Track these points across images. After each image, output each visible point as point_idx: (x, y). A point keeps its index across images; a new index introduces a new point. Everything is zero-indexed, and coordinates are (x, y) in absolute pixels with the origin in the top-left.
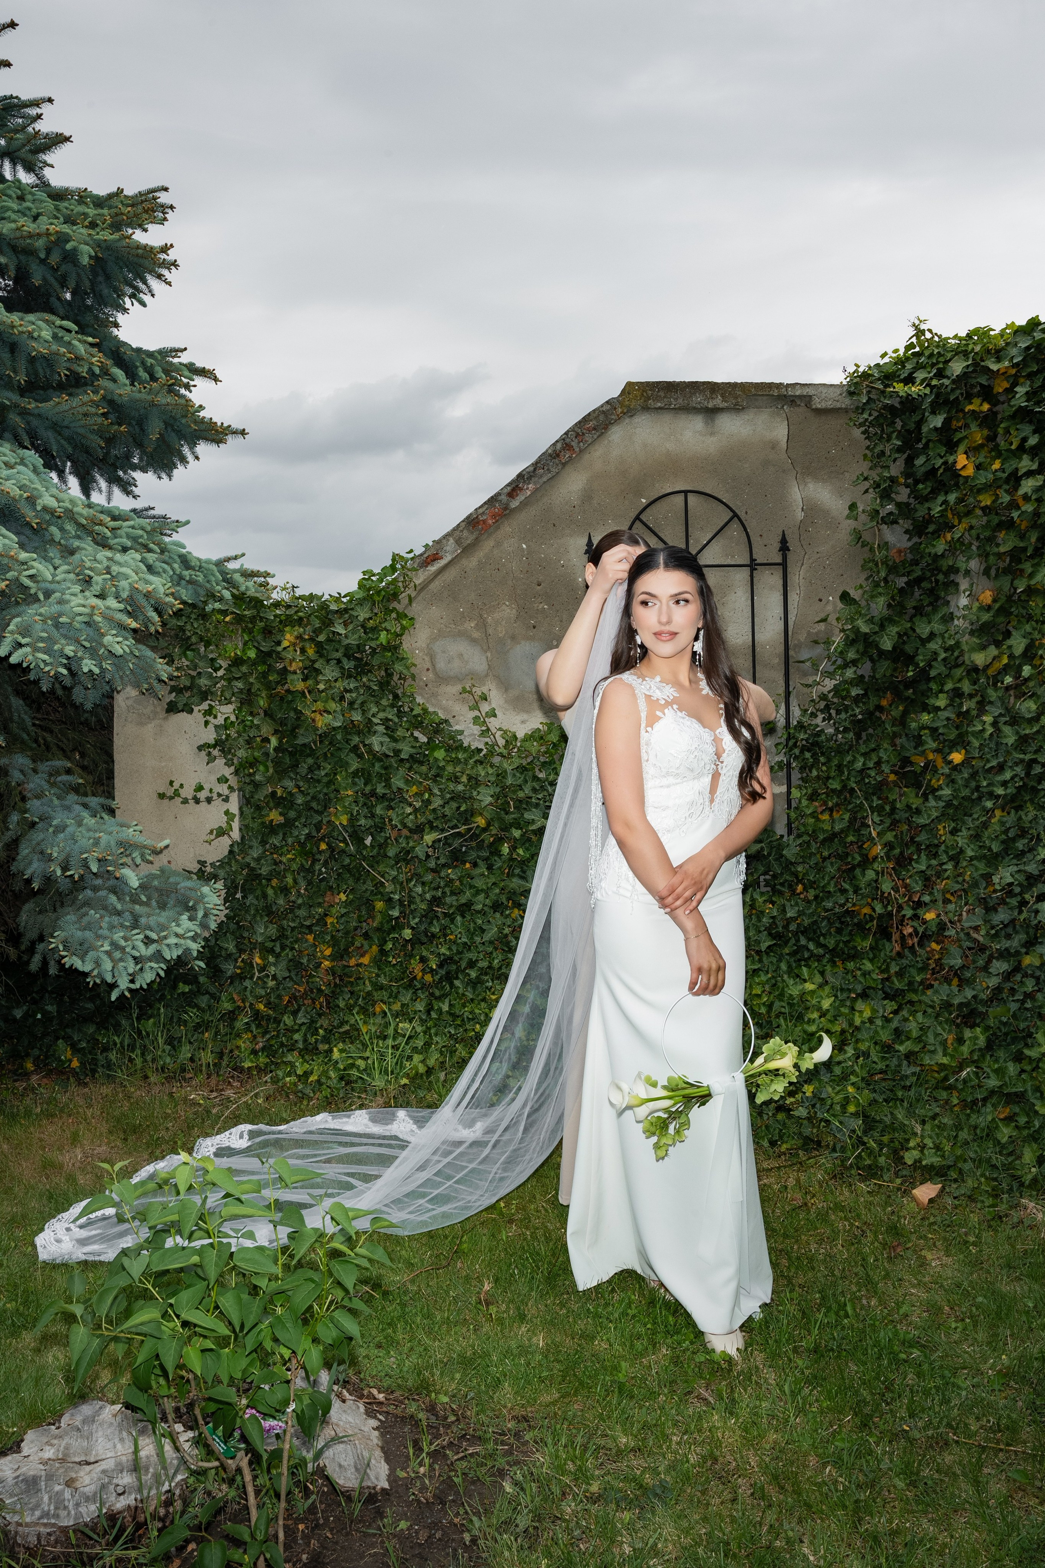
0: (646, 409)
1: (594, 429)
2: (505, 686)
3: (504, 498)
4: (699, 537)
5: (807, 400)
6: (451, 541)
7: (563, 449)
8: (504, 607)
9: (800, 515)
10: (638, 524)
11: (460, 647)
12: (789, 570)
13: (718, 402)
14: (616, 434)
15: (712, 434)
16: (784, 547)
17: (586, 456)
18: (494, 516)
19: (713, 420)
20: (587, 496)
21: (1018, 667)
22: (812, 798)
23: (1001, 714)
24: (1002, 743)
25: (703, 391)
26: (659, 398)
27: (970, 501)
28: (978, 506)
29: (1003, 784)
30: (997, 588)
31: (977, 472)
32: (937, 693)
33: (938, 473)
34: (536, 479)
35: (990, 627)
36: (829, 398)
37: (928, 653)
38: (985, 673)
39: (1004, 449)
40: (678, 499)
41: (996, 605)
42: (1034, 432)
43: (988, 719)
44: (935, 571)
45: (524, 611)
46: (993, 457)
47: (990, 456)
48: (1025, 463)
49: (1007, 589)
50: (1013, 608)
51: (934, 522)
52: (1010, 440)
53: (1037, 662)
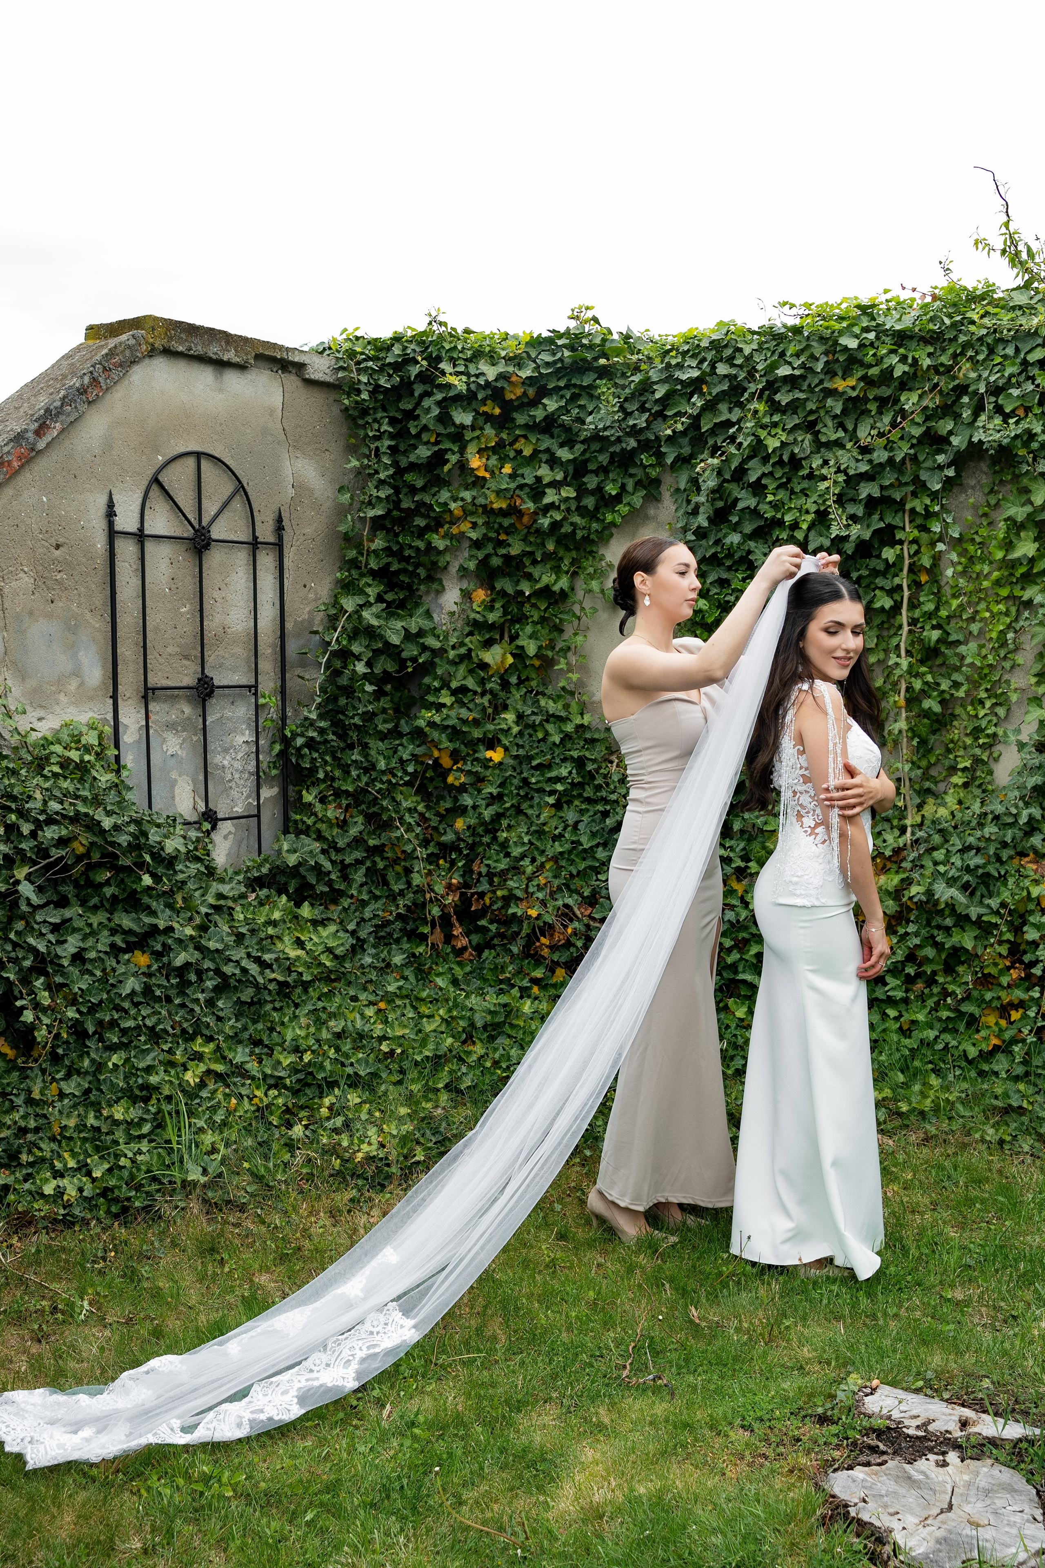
0: (168, 352)
1: (121, 366)
2: (22, 675)
3: (30, 435)
4: (210, 508)
5: (300, 367)
7: (91, 384)
8: (22, 575)
9: (291, 492)
10: (155, 487)
12: (286, 551)
13: (230, 355)
14: (138, 374)
15: (221, 390)
16: (279, 527)
17: (109, 396)
18: (19, 458)
19: (221, 374)
20: (108, 445)
21: (526, 667)
22: (323, 800)
23: (533, 713)
24: (544, 740)
25: (219, 340)
26: (180, 341)
27: (481, 501)
28: (484, 507)
29: (558, 779)
30: (493, 588)
31: (492, 473)
32: (438, 690)
33: (446, 468)
34: (62, 418)
35: (492, 627)
36: (320, 369)
37: (424, 648)
38: (497, 672)
39: (512, 454)
40: (191, 462)
41: (498, 605)
42: (562, 445)
43: (510, 717)
44: (417, 565)
45: (42, 581)
46: (503, 460)
47: (500, 459)
48: (545, 472)
49: (510, 590)
50: (513, 608)
51: (428, 517)
52: (517, 446)
53: (537, 663)
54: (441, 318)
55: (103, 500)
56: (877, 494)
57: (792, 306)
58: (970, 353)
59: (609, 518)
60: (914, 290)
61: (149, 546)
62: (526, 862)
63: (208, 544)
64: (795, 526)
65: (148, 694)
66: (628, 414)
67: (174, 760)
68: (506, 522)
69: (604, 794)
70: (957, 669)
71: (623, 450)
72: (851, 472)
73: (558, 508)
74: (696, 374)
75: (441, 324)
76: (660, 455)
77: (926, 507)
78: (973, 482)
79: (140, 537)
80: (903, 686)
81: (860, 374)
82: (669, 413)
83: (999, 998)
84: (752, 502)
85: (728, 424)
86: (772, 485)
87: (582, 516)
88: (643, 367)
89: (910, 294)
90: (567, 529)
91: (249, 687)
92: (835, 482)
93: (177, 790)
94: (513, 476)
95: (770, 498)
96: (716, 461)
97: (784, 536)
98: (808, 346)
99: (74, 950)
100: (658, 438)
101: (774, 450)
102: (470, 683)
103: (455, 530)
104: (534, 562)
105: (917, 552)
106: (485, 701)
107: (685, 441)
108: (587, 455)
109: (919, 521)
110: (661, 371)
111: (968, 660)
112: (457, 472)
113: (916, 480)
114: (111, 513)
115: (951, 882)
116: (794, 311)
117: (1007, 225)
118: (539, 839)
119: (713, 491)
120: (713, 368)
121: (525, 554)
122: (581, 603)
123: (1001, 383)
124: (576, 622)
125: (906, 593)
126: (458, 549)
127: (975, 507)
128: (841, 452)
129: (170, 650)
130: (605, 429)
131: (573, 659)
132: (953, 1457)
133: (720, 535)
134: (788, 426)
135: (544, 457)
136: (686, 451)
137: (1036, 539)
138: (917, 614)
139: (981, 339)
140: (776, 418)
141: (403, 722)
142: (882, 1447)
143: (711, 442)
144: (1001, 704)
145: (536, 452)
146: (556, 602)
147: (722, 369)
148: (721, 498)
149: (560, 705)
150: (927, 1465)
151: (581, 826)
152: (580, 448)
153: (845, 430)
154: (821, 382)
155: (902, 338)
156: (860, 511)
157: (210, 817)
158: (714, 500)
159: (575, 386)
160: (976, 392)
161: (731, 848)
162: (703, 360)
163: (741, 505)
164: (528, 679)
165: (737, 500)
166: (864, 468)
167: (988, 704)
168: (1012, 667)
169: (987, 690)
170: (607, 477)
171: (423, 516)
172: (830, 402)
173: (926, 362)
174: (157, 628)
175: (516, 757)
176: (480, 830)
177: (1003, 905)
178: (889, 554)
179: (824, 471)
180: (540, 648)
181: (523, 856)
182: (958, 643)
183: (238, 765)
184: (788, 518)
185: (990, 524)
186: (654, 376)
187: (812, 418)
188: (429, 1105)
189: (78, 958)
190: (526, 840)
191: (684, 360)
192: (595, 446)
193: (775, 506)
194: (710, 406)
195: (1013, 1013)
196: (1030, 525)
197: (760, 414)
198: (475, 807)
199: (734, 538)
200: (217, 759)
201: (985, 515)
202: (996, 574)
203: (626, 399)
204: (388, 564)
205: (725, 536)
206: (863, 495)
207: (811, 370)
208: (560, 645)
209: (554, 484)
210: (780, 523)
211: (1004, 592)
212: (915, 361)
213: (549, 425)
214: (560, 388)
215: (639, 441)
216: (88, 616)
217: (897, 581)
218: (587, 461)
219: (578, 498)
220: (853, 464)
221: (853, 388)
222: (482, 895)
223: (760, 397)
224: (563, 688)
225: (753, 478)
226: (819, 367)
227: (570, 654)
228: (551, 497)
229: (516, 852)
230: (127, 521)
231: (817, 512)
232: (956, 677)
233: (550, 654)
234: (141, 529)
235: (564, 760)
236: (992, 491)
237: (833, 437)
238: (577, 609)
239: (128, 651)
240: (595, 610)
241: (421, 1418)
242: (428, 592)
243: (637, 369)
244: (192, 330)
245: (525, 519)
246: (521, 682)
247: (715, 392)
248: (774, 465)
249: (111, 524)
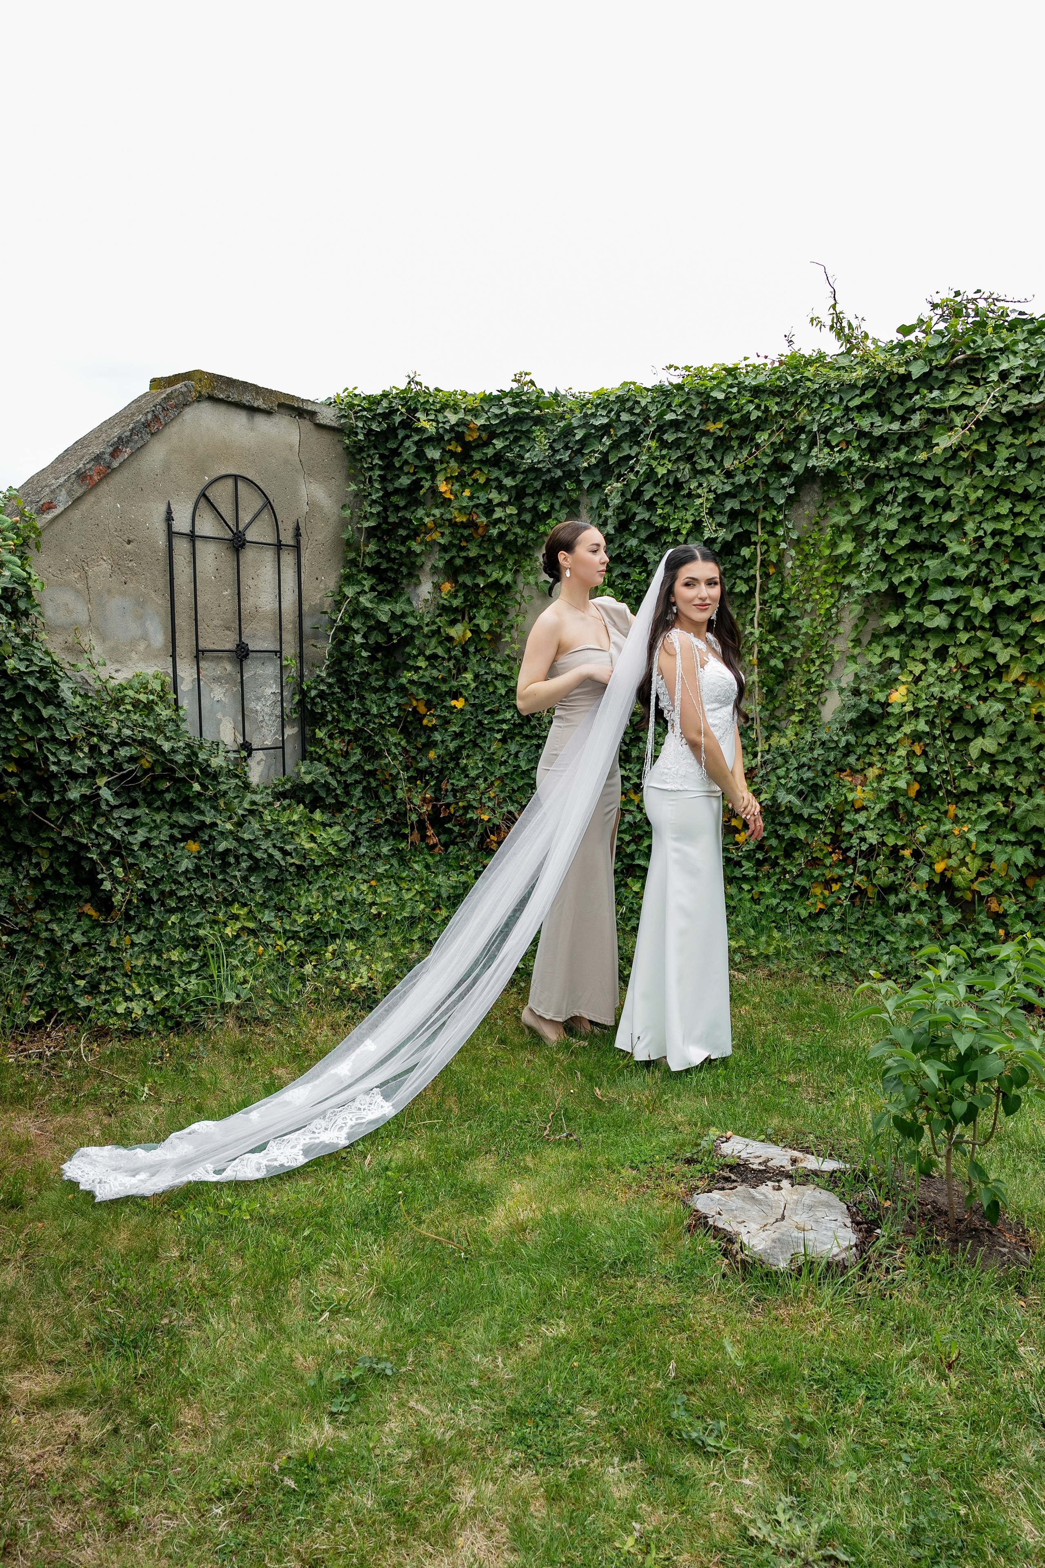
0: (212, 399)
1: (176, 407)
2: (103, 637)
3: (107, 457)
4: (245, 518)
5: (313, 414)
6: (64, 492)
7: (153, 420)
8: (102, 562)
9: (306, 508)
10: (203, 500)
11: (67, 597)
12: (302, 552)
13: (259, 403)
14: (189, 414)
15: (252, 429)
16: (297, 534)
17: (167, 430)
18: (99, 473)
19: (253, 417)
20: (167, 467)
21: (481, 640)
22: (331, 736)
23: (486, 673)
24: (494, 692)
25: (250, 391)
26: (221, 390)
27: (447, 516)
28: (450, 520)
29: (504, 721)
30: (456, 582)
31: (456, 496)
32: (416, 657)
33: (422, 492)
34: (132, 444)
35: (456, 610)
36: (328, 417)
37: (406, 626)
38: (460, 643)
39: (470, 482)
40: (230, 482)
41: (460, 594)
42: (507, 475)
43: (469, 676)
44: (401, 565)
45: (117, 567)
46: (464, 486)
47: (462, 486)
48: (494, 496)
49: (469, 583)
50: (472, 597)
51: (409, 528)
52: (474, 476)
53: (489, 637)
54: (417, 379)
55: (163, 508)
56: (737, 507)
57: (676, 368)
58: (807, 402)
59: (542, 529)
60: (766, 357)
61: (199, 544)
62: (481, 780)
63: (244, 544)
64: (678, 532)
65: (199, 655)
66: (555, 452)
67: (219, 705)
68: (466, 533)
69: (538, 732)
70: (795, 637)
71: (552, 478)
72: (719, 492)
73: (504, 522)
74: (606, 421)
75: (417, 383)
76: (579, 483)
77: (774, 518)
78: (808, 499)
79: (192, 537)
80: (756, 649)
81: (726, 419)
82: (586, 452)
83: (824, 875)
84: (646, 515)
85: (629, 457)
86: (661, 502)
87: (522, 528)
88: (567, 416)
89: (763, 361)
90: (510, 537)
91: (276, 652)
92: (707, 499)
93: (222, 727)
94: (471, 498)
95: (659, 511)
96: (619, 485)
97: (670, 539)
98: (688, 399)
99: (142, 839)
100: (577, 469)
101: (663, 476)
102: (440, 651)
103: (428, 538)
104: (487, 563)
105: (767, 551)
106: (451, 664)
107: (597, 471)
108: (526, 483)
109: (768, 528)
110: (580, 419)
111: (803, 630)
112: (430, 495)
113: (766, 497)
114: (169, 518)
115: (789, 791)
116: (678, 372)
117: (834, 307)
118: (490, 764)
119: (618, 508)
120: (618, 416)
121: (480, 556)
122: (521, 592)
123: (829, 423)
124: (517, 607)
125: (759, 581)
126: (431, 552)
127: (809, 518)
128: (711, 477)
129: (215, 622)
130: (539, 462)
131: (515, 634)
132: (785, 1183)
133: (623, 540)
134: (673, 458)
135: (494, 484)
136: (598, 479)
137: (853, 540)
138: (766, 596)
139: (815, 392)
140: (664, 452)
141: (390, 680)
142: (733, 1177)
143: (616, 471)
144: (827, 663)
145: (488, 480)
146: (503, 593)
147: (625, 417)
148: (624, 513)
149: (505, 668)
150: (766, 1189)
151: (521, 755)
152: (520, 477)
153: (715, 461)
154: (698, 425)
155: (757, 391)
156: (724, 520)
157: (247, 747)
158: (619, 514)
159: (517, 431)
160: (810, 431)
161: (630, 769)
162: (611, 410)
163: (638, 518)
164: (482, 649)
165: (635, 514)
166: (728, 488)
167: (818, 663)
168: (835, 635)
169: (817, 652)
170: (540, 499)
171: (405, 528)
172: (704, 440)
173: (775, 409)
174: (205, 607)
175: (473, 705)
176: (447, 759)
177: (827, 806)
178: (746, 552)
179: (699, 491)
180: (491, 625)
181: (478, 777)
182: (796, 618)
183: (267, 710)
184: (672, 526)
185: (820, 530)
186: (575, 422)
187: (689, 452)
188: (406, 951)
189: (145, 845)
190: (480, 765)
191: (597, 410)
192: (532, 476)
193: (663, 517)
194: (616, 445)
195: (833, 885)
196: (849, 530)
197: (653, 449)
198: (443, 742)
199: (633, 542)
200: (252, 704)
201: (817, 523)
202: (824, 567)
203: (554, 441)
204: (379, 564)
205: (626, 541)
206: (727, 509)
207: (689, 416)
208: (506, 624)
209: (501, 504)
210: (666, 530)
211: (830, 580)
212: (766, 407)
213: (497, 460)
214: (506, 433)
215: (564, 472)
216: (153, 595)
217: (752, 572)
218: (526, 486)
219: (519, 515)
220: (720, 486)
221: (721, 430)
222: (448, 805)
223: (652, 438)
224: (508, 656)
225: (647, 498)
226: (696, 414)
227: (513, 631)
228: (498, 513)
229: (473, 773)
230: (182, 524)
231: (694, 522)
232: (795, 643)
233: (498, 630)
234: (193, 531)
235: (508, 707)
236: (822, 506)
237: (706, 466)
238: (518, 596)
239: (183, 622)
240: (532, 598)
241: (393, 1165)
242: (408, 585)
243: (562, 418)
244: (230, 382)
245: (480, 531)
246: (477, 651)
247: (619, 434)
248: (662, 488)
249: (169, 527)
